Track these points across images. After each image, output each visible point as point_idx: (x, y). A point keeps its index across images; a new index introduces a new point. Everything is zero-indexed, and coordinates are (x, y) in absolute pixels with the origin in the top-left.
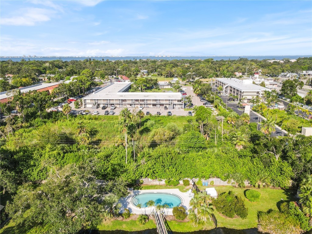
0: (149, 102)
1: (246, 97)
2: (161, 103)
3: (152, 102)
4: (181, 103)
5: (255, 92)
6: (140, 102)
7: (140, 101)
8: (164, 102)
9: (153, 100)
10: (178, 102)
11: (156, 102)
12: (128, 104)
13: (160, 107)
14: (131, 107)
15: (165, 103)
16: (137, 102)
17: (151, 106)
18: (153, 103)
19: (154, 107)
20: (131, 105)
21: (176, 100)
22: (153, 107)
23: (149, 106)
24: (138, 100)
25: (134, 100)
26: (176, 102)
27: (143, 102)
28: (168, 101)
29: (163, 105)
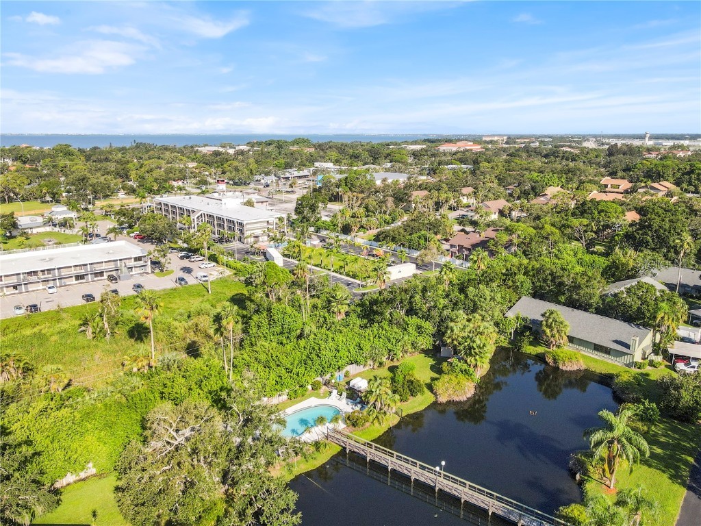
0: (64, 273)
1: (252, 232)
2: (97, 269)
3: (73, 272)
4: (141, 263)
5: (264, 222)
6: (42, 277)
7: (40, 274)
8: (104, 267)
9: (76, 266)
10: (136, 263)
11: (83, 271)
12: (7, 287)
13: (96, 279)
14: (17, 291)
15: (106, 267)
16: (33, 278)
17: (74, 281)
18: (75, 272)
19: (80, 281)
20: (15, 287)
21: (131, 258)
22: (77, 282)
23: (68, 282)
24: (35, 273)
25: (23, 273)
26: (132, 263)
27: (51, 276)
28: (112, 263)
29: (101, 274)
